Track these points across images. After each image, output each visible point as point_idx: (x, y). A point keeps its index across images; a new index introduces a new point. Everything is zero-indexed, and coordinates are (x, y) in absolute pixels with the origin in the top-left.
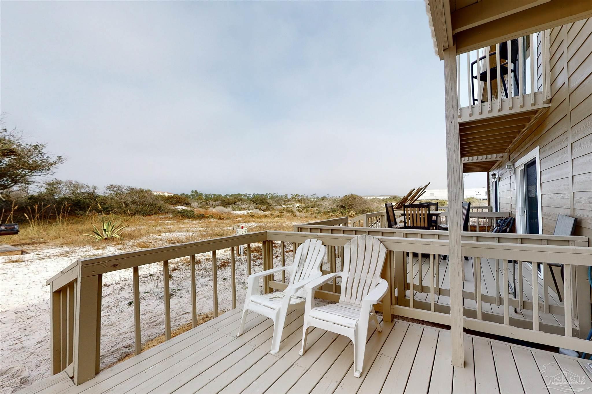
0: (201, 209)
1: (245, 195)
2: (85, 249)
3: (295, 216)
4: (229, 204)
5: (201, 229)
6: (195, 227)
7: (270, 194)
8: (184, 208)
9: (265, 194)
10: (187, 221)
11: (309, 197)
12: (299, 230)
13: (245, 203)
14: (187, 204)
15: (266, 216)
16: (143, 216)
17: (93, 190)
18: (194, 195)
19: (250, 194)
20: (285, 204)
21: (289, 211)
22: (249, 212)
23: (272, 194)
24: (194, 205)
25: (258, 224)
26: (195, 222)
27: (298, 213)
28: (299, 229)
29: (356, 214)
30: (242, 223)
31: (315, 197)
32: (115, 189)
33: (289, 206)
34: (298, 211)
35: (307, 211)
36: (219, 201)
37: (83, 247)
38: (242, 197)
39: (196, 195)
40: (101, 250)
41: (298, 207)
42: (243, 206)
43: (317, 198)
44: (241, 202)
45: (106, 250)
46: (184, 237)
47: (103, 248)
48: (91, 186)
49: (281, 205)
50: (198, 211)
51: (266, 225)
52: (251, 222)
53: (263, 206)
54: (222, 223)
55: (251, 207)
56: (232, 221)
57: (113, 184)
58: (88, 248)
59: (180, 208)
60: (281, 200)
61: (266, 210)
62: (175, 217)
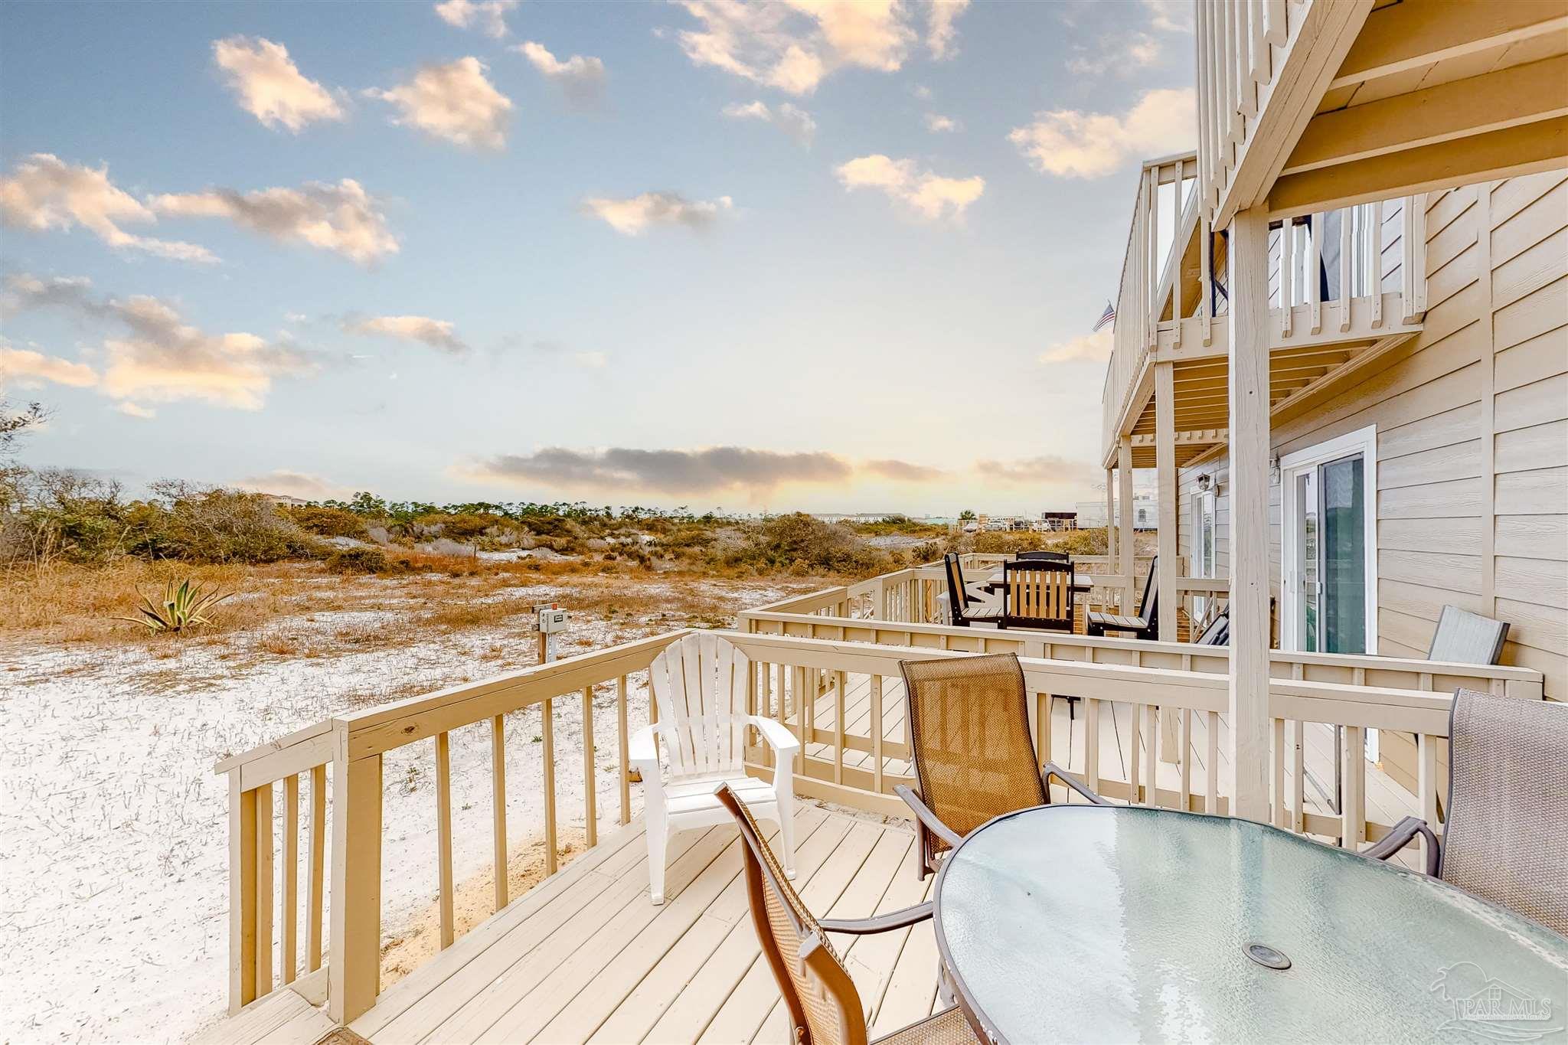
0: (396, 545)
1: (497, 507)
2: (132, 657)
3: (649, 568)
4: (466, 534)
5: (412, 602)
6: (392, 597)
7: (564, 504)
8: (354, 543)
9: (551, 504)
10: (365, 578)
11: (668, 515)
12: (754, 627)
13: (509, 529)
14: (360, 534)
15: (573, 570)
16: (251, 563)
17: (112, 492)
18: (362, 506)
19: (510, 504)
20: (612, 535)
21: (631, 555)
22: (524, 554)
23: (568, 505)
24: (376, 534)
25: (560, 591)
26: (387, 582)
27: (655, 561)
28: (754, 623)
29: (811, 566)
30: (515, 586)
31: (685, 515)
32: (174, 491)
33: (623, 539)
34: (655, 554)
35: (678, 556)
36: (439, 525)
37: (126, 651)
38: (490, 511)
39: (369, 507)
40: (173, 660)
41: (650, 544)
42: (504, 539)
43: (690, 517)
44: (496, 527)
45: (187, 660)
46: (377, 625)
47: (178, 654)
48: (106, 482)
49: (602, 538)
50: (393, 551)
51: (580, 593)
52: (538, 583)
53: (558, 539)
54: (460, 587)
55: (525, 543)
56: (486, 580)
57: (170, 479)
58: (136, 652)
59: (345, 544)
60: (595, 522)
61: (566, 550)
62: (333, 570)
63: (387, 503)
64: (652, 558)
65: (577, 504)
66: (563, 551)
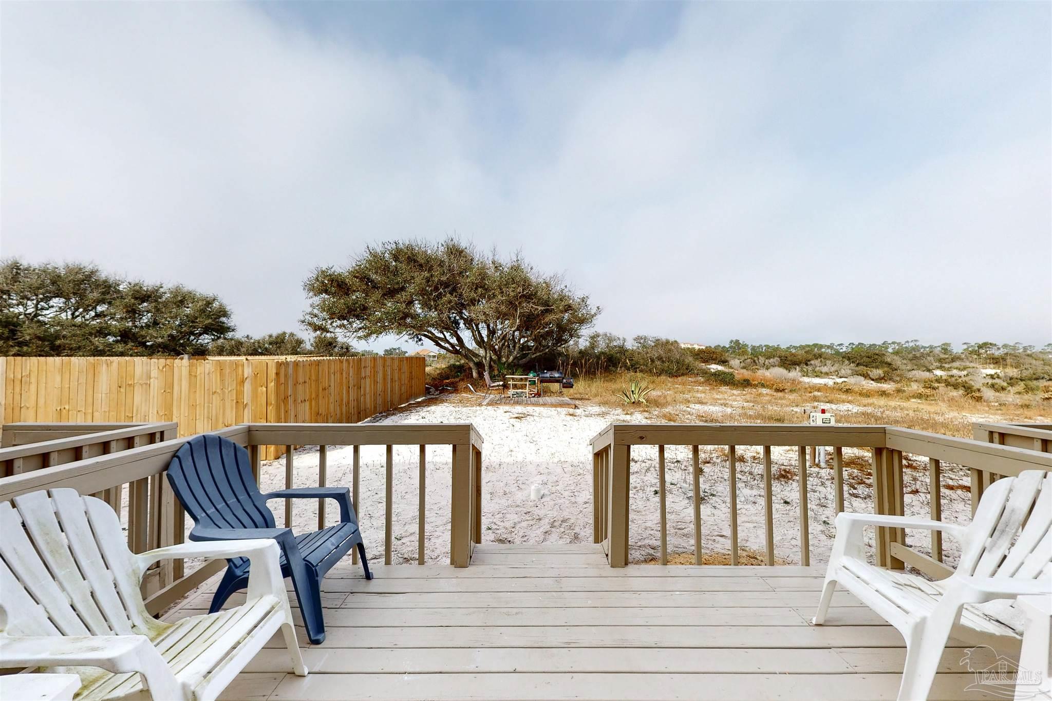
0: (745, 371)
1: (828, 347)
2: (617, 412)
3: (979, 399)
4: (795, 365)
5: (745, 404)
6: (735, 400)
7: (894, 343)
8: (720, 368)
9: (879, 342)
10: (724, 388)
12: (997, 440)
13: (830, 362)
14: (724, 362)
15: (883, 393)
16: (669, 377)
17: (623, 343)
18: (735, 348)
19: (842, 344)
20: (941, 368)
21: (955, 386)
22: (840, 380)
23: (899, 344)
24: (733, 363)
25: (861, 409)
26: (735, 392)
27: (989, 394)
28: (996, 436)
30: (823, 402)
32: (642, 341)
33: (955, 372)
34: (993, 386)
35: (1029, 389)
36: (776, 358)
37: (615, 410)
38: (823, 350)
39: (738, 348)
40: (629, 416)
41: (992, 375)
42: (825, 369)
44: (819, 360)
45: (634, 417)
46: (720, 414)
47: (631, 414)
48: (621, 338)
49: (929, 370)
50: (741, 374)
51: (882, 413)
52: (843, 402)
53: (874, 370)
54: (781, 398)
55: (843, 372)
56: (801, 396)
57: (641, 335)
58: (619, 411)
59: (714, 367)
60: (928, 358)
61: (883, 378)
62: (707, 382)
63: (749, 346)
64: (984, 389)
65: (908, 342)
66: (879, 380)
